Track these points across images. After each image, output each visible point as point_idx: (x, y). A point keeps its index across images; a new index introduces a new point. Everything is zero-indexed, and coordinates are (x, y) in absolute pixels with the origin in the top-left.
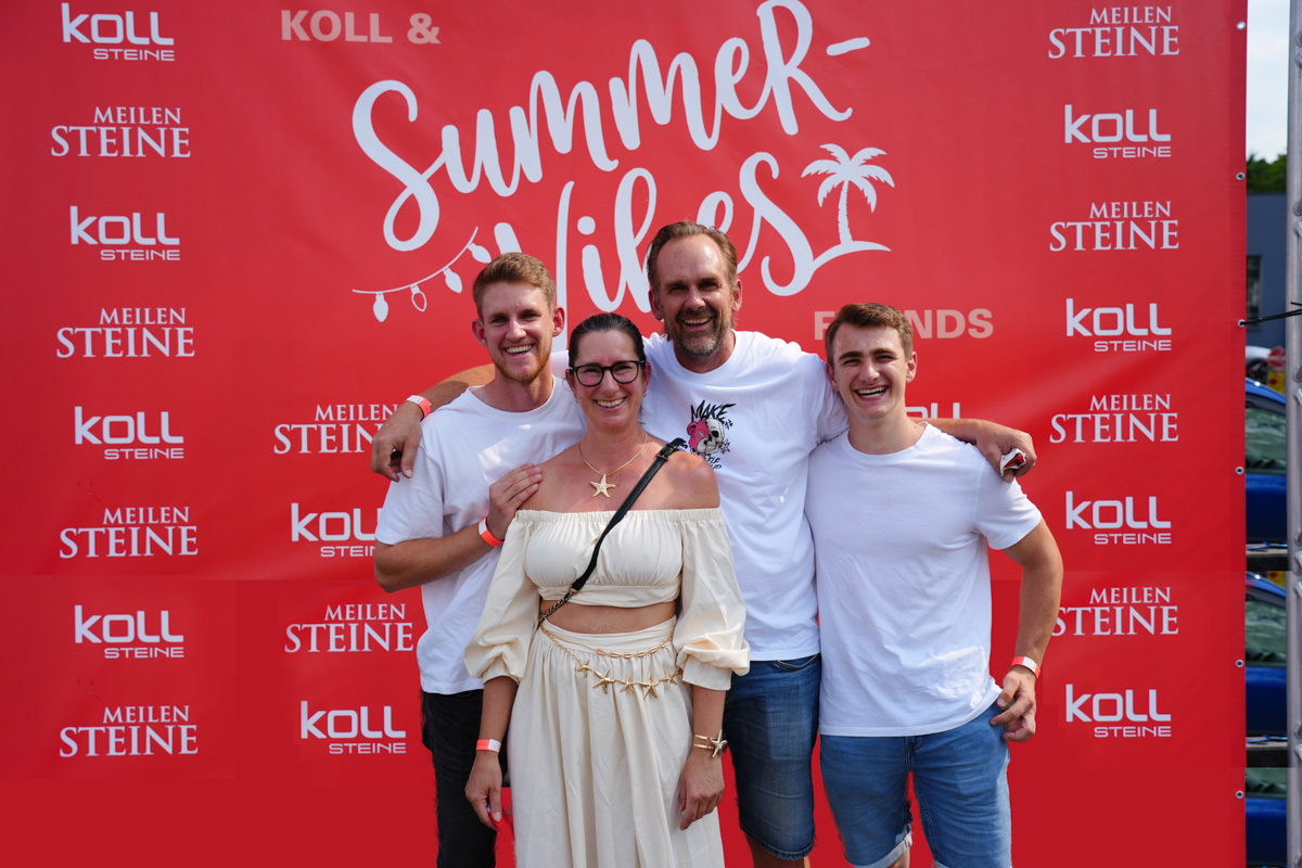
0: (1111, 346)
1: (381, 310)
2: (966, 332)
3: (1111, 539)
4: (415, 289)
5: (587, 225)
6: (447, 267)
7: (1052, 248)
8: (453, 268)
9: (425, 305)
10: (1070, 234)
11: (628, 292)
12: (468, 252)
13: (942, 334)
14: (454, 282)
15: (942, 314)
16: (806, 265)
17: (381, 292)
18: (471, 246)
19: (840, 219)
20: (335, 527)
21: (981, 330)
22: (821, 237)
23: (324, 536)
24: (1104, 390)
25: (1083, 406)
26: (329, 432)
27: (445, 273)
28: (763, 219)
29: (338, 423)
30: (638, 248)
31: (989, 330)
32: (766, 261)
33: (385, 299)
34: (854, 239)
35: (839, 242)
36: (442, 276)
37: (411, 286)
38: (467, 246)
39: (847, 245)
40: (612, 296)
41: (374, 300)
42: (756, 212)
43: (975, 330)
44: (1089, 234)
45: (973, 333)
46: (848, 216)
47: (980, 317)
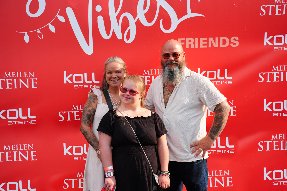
0: (280, 49)
1: (27, 39)
2: (229, 45)
3: (279, 115)
4: (39, 32)
5: (99, 8)
6: (49, 23)
7: (261, 15)
8: (52, 24)
9: (43, 37)
10: (267, 9)
11: (113, 32)
12: (57, 18)
13: (221, 45)
14: (52, 29)
15: (221, 39)
16: (175, 22)
17: (26, 32)
18: (58, 16)
19: (187, 5)
20: (12, 114)
21: (235, 44)
22: (181, 12)
23: (9, 118)
24: (277, 64)
25: (270, 70)
26: (10, 81)
27: (49, 25)
28: (160, 5)
29: (13, 78)
30: (117, 17)
31: (237, 44)
32: (161, 21)
33: (28, 35)
34: (192, 12)
35: (187, 14)
36: (48, 27)
37: (37, 30)
38: (57, 16)
39: (190, 15)
40: (108, 34)
41: (25, 35)
42: (158, 3)
43: (233, 44)
44: (274, 9)
45: (232, 45)
46: (190, 4)
47: (235, 39)
